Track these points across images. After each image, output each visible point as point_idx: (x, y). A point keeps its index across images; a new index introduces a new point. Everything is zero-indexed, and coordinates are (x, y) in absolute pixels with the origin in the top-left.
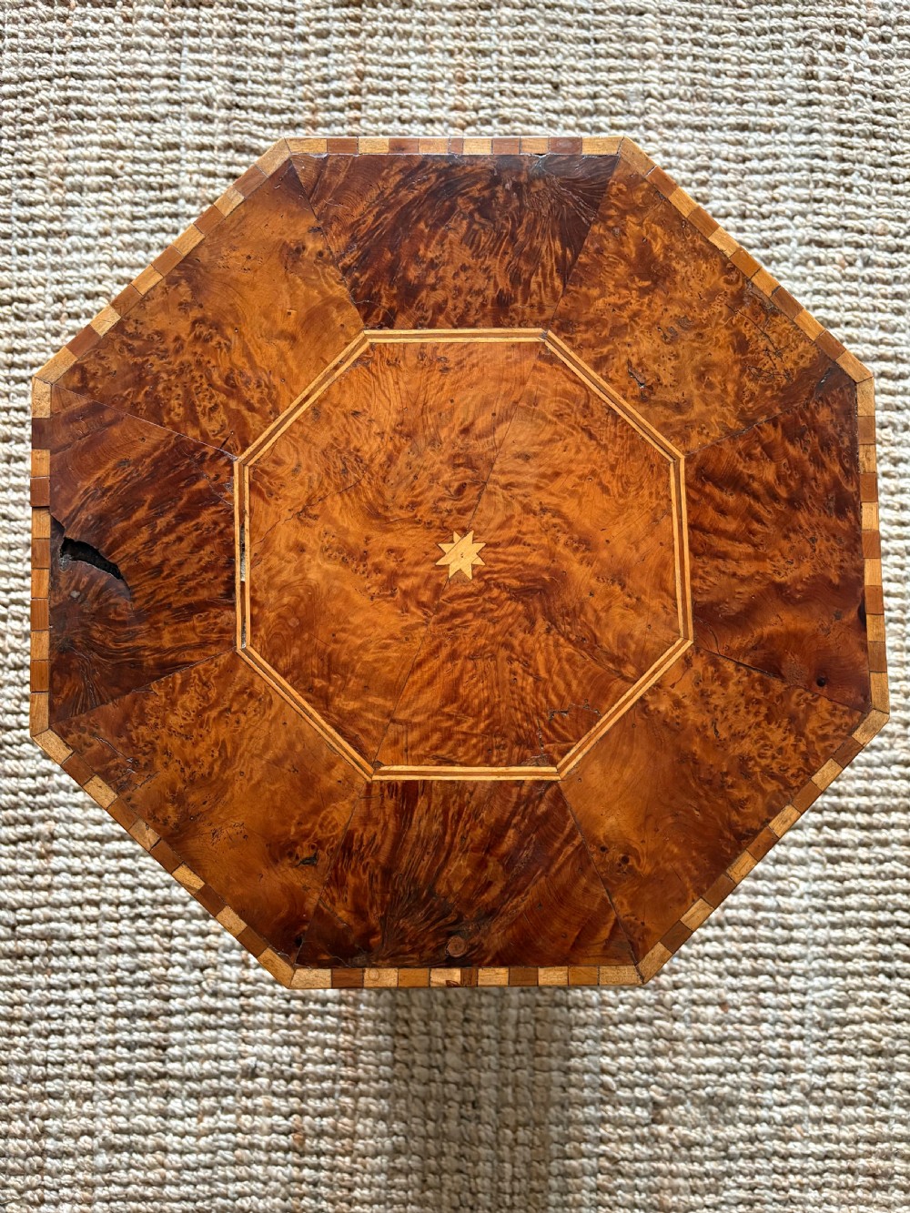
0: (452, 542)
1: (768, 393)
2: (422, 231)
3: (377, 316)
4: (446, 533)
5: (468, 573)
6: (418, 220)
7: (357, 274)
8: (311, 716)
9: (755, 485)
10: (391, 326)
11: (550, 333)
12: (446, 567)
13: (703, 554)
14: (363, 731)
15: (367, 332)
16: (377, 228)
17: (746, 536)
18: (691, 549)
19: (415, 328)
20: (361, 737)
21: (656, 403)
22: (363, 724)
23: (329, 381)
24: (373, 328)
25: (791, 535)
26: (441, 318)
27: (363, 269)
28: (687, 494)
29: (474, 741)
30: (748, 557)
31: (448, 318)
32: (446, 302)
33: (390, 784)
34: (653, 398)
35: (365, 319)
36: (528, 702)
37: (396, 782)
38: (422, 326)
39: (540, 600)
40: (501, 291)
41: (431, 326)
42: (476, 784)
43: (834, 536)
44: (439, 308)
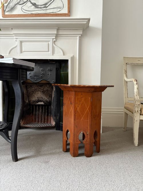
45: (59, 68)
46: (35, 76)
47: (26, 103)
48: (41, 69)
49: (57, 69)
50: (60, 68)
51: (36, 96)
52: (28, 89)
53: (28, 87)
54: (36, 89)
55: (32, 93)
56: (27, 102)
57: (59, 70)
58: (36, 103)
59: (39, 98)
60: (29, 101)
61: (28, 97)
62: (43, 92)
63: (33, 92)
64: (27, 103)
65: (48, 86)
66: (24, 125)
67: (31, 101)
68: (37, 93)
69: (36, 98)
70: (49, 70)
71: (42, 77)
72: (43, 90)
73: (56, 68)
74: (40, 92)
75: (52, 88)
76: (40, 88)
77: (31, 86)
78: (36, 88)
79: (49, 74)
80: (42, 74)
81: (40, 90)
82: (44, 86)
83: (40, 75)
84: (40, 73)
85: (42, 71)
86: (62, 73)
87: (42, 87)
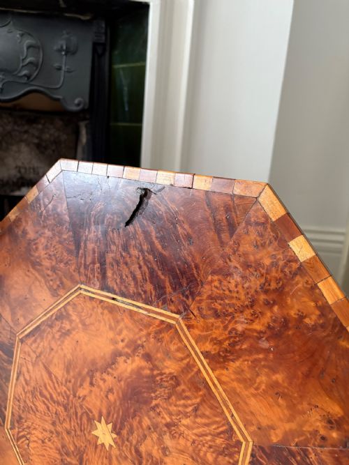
0: (112, 432)
3: (261, 457)
4: (117, 430)
5: (95, 433)
8: (45, 315)
12: (100, 421)
14: (36, 340)
15: (251, 444)
20: (34, 338)
22: (38, 340)
23: (221, 402)
24: (253, 450)
29: (24, 396)
33: (14, 345)
35: (262, 448)
36: (34, 431)
37: (14, 348)
42: (8, 387)
45: (108, 48)
48: (28, 41)
49: (100, 50)
50: (113, 46)
51: (10, 162)
54: (9, 133)
57: (107, 54)
58: (12, 191)
59: (23, 171)
62: (38, 146)
65: (59, 123)
68: (14, 148)
69: (13, 172)
70: (60, 50)
71: (28, 77)
72: (37, 138)
73: (95, 45)
74: (28, 145)
75: (77, 133)
76: (26, 128)
78: (9, 128)
79: (60, 69)
80: (31, 63)
81: (25, 136)
82: (43, 122)
83: (23, 66)
84: (23, 60)
85: (31, 50)
86: (118, 69)
87: (34, 125)
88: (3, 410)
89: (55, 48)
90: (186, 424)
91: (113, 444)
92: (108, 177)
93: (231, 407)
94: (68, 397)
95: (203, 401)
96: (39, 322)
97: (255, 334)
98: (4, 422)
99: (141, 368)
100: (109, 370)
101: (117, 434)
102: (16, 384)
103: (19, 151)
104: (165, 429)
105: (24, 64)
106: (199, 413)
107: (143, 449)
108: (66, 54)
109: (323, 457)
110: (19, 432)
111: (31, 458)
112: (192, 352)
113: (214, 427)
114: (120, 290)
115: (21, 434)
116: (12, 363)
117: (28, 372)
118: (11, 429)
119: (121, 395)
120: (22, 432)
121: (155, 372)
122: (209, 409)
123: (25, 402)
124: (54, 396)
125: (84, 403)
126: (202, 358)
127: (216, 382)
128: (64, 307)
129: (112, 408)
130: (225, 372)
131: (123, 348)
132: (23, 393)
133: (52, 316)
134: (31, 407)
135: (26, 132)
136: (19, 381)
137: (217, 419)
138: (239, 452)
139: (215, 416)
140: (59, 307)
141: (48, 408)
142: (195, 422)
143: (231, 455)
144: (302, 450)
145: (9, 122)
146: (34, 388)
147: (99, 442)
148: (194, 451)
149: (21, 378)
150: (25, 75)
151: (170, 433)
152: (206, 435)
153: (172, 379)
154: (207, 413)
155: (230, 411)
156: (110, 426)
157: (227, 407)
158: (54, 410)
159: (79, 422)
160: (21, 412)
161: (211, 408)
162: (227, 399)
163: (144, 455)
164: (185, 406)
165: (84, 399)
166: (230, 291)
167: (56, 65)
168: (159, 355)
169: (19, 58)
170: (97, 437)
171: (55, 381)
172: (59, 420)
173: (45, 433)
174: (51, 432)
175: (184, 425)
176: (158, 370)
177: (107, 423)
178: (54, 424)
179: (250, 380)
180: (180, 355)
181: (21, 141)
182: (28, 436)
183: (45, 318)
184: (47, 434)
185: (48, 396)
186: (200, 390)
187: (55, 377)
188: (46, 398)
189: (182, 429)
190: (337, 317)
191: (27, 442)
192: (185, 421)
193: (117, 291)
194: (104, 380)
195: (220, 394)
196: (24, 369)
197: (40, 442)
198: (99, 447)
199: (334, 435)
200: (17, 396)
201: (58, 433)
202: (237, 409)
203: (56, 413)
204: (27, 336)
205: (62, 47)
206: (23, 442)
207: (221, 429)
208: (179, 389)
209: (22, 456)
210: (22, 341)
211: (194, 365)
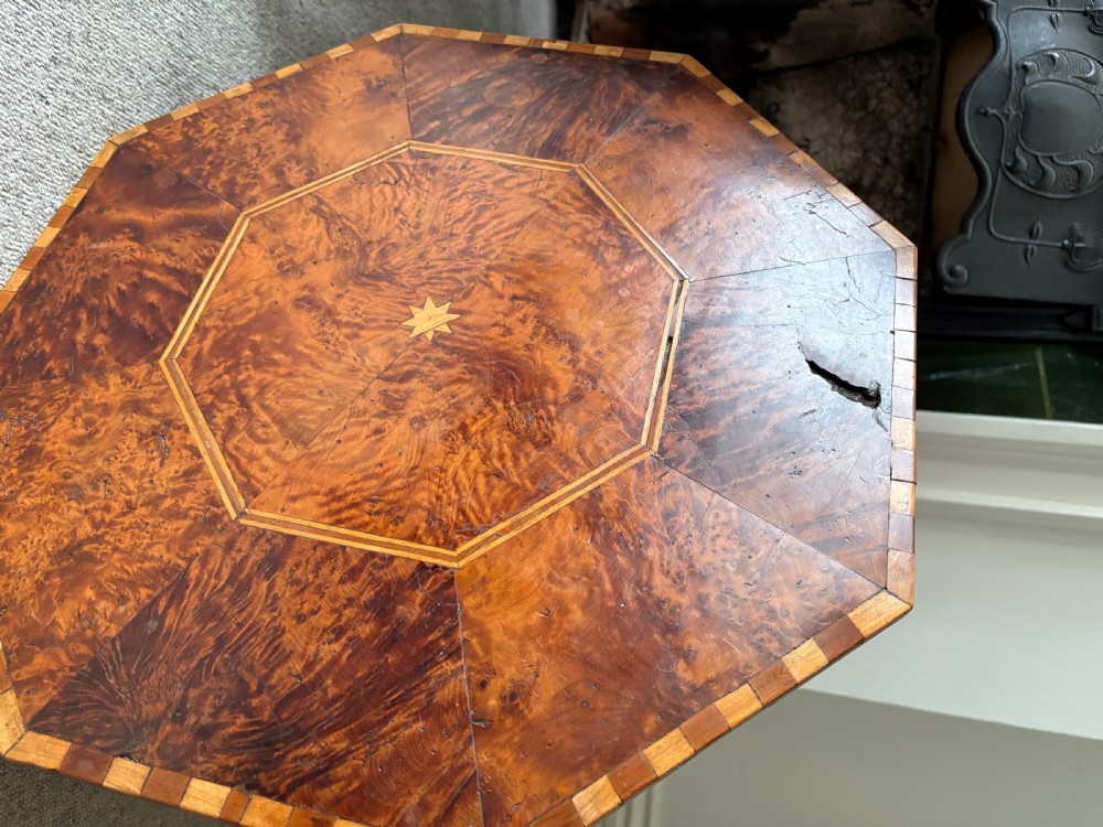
0: (436, 332)
1: (34, 403)
2: (335, 682)
3: (435, 582)
4: (439, 340)
5: (429, 303)
6: (336, 699)
7: (443, 643)
8: (625, 216)
9: (104, 323)
10: (422, 566)
11: (233, 515)
12: (450, 311)
13: (191, 276)
14: (578, 199)
15: (455, 565)
16: (394, 703)
17: (143, 284)
18: (201, 281)
19: (392, 558)
20: (581, 196)
21: (157, 416)
22: (577, 204)
23: (519, 516)
24: (445, 568)
25: (99, 277)
26: (355, 562)
27: (431, 649)
28: (175, 329)
29: (475, 177)
30: (151, 267)
31: (347, 561)
32: (342, 581)
33: (564, 159)
34: (157, 422)
35: (450, 582)
36: (413, 194)
37: (558, 159)
38: (382, 556)
39: (366, 267)
40: (267, 577)
41: (372, 554)
42: (486, 147)
43: (61, 269)
44: (352, 574)
45: (1077, 338)
46: (1027, 109)
47: (762, 47)
48: (1092, 168)
49: (1073, 320)
50: (1084, 349)
52: (885, 63)
53: (912, 58)
54: (884, 126)
55: (852, 94)
56: (777, 57)
57: (1067, 336)
60: (779, 71)
61: (818, 65)
63: (862, 103)
64: (766, 54)
66: (585, 26)
67: (781, 88)
68: (850, 137)
70: (1071, 235)
71: (1013, 169)
72: (874, 184)
73: (1087, 310)
76: (895, 161)
77: (915, 87)
78: (895, 125)
79: (1031, 235)
80: (1044, 173)
81: (877, 160)
82: (910, 196)
83: (1036, 157)
84: (1051, 158)
85: (1073, 175)
86: (1035, 360)
87: (901, 178)
88: (444, 138)
89: (1077, 225)
90: (472, 457)
91: (415, 333)
92: (893, 332)
93: (512, 534)
94: (485, 256)
95: (516, 487)
96: (610, 205)
97: (645, 578)
98: (420, 139)
99: (555, 386)
100: (544, 330)
101: (434, 340)
102: (493, 162)
103: (843, 146)
104: (457, 423)
105: (1041, 160)
106: (495, 481)
107: (414, 384)
108: (1063, 247)
109: (452, 684)
110: (406, 166)
111: (364, 186)
112: (597, 471)
113: (474, 504)
114: (689, 350)
115: (404, 171)
116: (532, 156)
117: (519, 185)
118: (410, 151)
119: (502, 348)
120: (409, 171)
121: (552, 408)
122: (502, 496)
123: (464, 179)
124: (482, 232)
125: (481, 285)
126: (590, 488)
127: (552, 510)
128: (645, 251)
129: (477, 333)
130: (571, 526)
131: (586, 354)
132: (479, 175)
133: (626, 229)
134: (456, 190)
135: (886, 161)
136: (500, 169)
137: (488, 510)
138: (437, 545)
139: (493, 507)
140: (642, 241)
141: (459, 220)
142: (476, 473)
143: (430, 531)
144: (459, 649)
145: (907, 127)
146: (491, 195)
147: (414, 310)
148: (428, 470)
149: (505, 173)
150: (1016, 161)
151: (452, 431)
152: (458, 491)
153: (545, 436)
154: (496, 494)
155: (504, 532)
156: (446, 329)
157: (512, 527)
158: (458, 232)
159: (444, 275)
160: (445, 171)
161: (504, 501)
162: (526, 526)
163: (405, 386)
164: (501, 457)
165: (485, 284)
166: (713, 540)
167: (1040, 226)
168: (582, 414)
169: (1055, 151)
170: (422, 307)
171: (509, 233)
172: (442, 240)
173: (414, 213)
174: (417, 226)
175: (468, 454)
176: (558, 414)
177: (450, 324)
178: (433, 230)
179: (564, 567)
180: (589, 450)
181: (866, 151)
182: (402, 183)
183: (619, 216)
184: (412, 220)
185: (481, 221)
186: (534, 483)
187: (517, 233)
188: (476, 218)
189: (463, 452)
190: (694, 713)
191: (392, 181)
192: (475, 456)
193: (687, 345)
194: (523, 321)
195: (531, 516)
196: (523, 178)
197: (396, 204)
198: (405, 310)
199: (493, 702)
200: (472, 163)
201: (417, 238)
202: (510, 542)
203: (452, 234)
204: (583, 184)
205: (1080, 240)
206: (390, 173)
207: (472, 516)
208: (529, 447)
209: (364, 172)
210: (572, 174)
211: (576, 475)
